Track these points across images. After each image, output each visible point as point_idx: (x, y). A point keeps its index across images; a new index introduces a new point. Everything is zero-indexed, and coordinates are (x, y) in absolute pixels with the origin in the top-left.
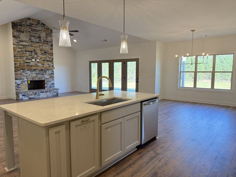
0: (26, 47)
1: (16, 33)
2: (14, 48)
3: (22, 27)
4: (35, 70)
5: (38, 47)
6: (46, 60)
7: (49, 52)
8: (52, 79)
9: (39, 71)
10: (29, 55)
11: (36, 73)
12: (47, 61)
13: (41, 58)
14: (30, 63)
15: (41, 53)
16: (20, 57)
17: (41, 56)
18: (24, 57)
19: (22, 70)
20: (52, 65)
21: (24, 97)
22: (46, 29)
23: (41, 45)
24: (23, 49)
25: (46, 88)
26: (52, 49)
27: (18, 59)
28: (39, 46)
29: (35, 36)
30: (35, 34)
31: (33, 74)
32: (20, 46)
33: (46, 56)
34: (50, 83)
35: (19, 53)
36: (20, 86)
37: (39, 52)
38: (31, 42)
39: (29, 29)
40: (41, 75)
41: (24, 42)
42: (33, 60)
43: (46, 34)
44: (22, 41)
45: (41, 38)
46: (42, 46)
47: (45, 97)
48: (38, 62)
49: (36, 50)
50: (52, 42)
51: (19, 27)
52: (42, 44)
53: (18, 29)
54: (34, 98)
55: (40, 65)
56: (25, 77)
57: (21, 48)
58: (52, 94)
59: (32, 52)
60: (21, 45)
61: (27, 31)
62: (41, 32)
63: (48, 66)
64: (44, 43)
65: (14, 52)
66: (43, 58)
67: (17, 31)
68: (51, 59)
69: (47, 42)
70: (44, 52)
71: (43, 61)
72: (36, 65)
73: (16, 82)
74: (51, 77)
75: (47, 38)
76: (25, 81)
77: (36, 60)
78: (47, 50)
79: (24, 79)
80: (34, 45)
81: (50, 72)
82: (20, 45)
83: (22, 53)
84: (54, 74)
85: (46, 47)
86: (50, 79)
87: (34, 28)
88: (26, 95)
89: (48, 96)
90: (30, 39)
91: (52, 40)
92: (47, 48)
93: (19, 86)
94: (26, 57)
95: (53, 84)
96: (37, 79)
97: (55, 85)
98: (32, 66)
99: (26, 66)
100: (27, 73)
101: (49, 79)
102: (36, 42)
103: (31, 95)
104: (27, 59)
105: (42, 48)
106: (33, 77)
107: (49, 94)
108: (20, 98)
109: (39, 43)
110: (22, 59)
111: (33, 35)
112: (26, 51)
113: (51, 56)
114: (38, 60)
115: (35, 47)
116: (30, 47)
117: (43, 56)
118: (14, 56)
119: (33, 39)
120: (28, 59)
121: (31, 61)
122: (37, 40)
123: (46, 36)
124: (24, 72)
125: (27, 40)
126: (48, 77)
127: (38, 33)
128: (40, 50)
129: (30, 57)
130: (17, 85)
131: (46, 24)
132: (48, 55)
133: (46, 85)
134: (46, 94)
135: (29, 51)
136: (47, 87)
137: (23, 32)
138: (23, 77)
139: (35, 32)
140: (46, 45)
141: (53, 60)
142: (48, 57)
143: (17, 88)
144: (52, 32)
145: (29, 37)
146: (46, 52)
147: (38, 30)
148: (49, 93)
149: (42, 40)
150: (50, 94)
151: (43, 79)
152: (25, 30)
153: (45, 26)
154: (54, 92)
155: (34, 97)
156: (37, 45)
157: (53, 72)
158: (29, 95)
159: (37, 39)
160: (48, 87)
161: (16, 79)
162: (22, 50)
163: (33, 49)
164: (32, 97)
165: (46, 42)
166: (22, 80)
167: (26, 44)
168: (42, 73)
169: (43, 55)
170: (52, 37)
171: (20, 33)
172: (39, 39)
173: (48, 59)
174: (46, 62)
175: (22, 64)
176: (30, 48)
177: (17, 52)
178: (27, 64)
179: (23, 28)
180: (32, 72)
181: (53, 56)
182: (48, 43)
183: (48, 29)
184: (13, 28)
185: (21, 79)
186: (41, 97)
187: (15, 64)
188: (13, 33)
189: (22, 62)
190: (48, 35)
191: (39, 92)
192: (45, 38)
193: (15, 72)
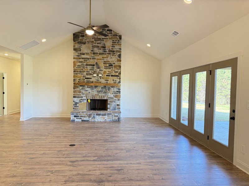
0: (87, 61)
1: (77, 45)
2: (74, 62)
3: (84, 37)
4: (96, 87)
5: (101, 59)
6: (110, 75)
7: (116, 64)
8: (117, 99)
9: (102, 88)
10: (90, 70)
11: (98, 91)
12: (112, 76)
13: (105, 72)
14: (91, 78)
15: (104, 67)
16: (80, 72)
17: (104, 70)
18: (84, 72)
19: (81, 87)
20: (119, 80)
21: (76, 118)
22: (113, 35)
23: (105, 56)
24: (84, 63)
25: (109, 110)
26: (120, 61)
27: (78, 75)
28: (103, 57)
29: (98, 47)
30: (99, 43)
31: (93, 91)
32: (81, 60)
33: (111, 70)
34: (113, 104)
35: (79, 68)
36: (78, 105)
37: (102, 65)
38: (94, 54)
39: (92, 39)
40: (103, 93)
41: (85, 54)
42: (95, 75)
43: (112, 42)
44: (84, 54)
45: (106, 48)
46: (106, 58)
47: (101, 121)
48: (101, 77)
49: (98, 63)
50: (120, 52)
51: (80, 38)
52: (108, 55)
53: (79, 41)
54: (87, 121)
55: (103, 81)
56: (85, 95)
57: (82, 62)
58: (112, 118)
59: (94, 65)
60: (82, 58)
61: (89, 42)
62: (106, 41)
63: (112, 82)
64: (110, 54)
65: (74, 67)
66: (107, 72)
67: (78, 42)
68: (117, 73)
69: (114, 52)
70: (109, 65)
71: (107, 76)
72: (98, 82)
73: (74, 100)
74: (116, 96)
75: (114, 47)
76: (84, 100)
77: (98, 75)
78: (113, 62)
79: (82, 97)
80: (96, 57)
81: (116, 90)
82: (80, 58)
83: (82, 67)
84: (120, 93)
85: (112, 58)
86: (115, 99)
87: (97, 37)
88: (78, 116)
89: (106, 120)
90: (92, 51)
91: (121, 49)
92: (114, 59)
93: (76, 105)
94: (87, 71)
95: (118, 105)
96: (98, 98)
97: (121, 107)
98: (93, 82)
99: (86, 82)
100: (87, 91)
101: (113, 98)
102: (100, 54)
103: (85, 117)
104: (87, 74)
105: (106, 60)
106: (94, 96)
107: (107, 118)
108: (71, 119)
109: (103, 54)
110: (82, 74)
111: (95, 46)
112: (87, 65)
113: (117, 69)
114: (100, 75)
115: (98, 59)
116: (92, 60)
117: (107, 70)
118: (74, 71)
119: (96, 50)
120: (89, 74)
121: (92, 76)
122: (101, 51)
123: (112, 44)
124: (84, 89)
125: (89, 52)
126: (112, 96)
127: (103, 42)
128: (104, 63)
129: (92, 72)
130: (75, 103)
131: (113, 30)
132: (113, 68)
133: (108, 106)
134: (104, 118)
135: (90, 65)
136: (109, 108)
137: (85, 44)
138: (82, 95)
139: (99, 42)
140: (112, 57)
141: (120, 74)
142: (114, 71)
143: (75, 107)
144: (121, 38)
145: (91, 48)
146: (112, 65)
147: (103, 39)
148: (107, 116)
149: (108, 51)
150: (109, 118)
151: (106, 99)
152: (87, 41)
153: (112, 32)
154: (114, 116)
155: (89, 119)
156: (101, 57)
157: (119, 89)
158: (82, 116)
159: (101, 49)
160: (111, 108)
161: (74, 97)
162: (82, 64)
163: (95, 62)
164: (85, 119)
165: (112, 52)
166: (80, 99)
167: (88, 57)
168: (104, 91)
169: (107, 68)
170: (121, 45)
171: (81, 45)
172: (103, 49)
173: (114, 74)
174: (110, 77)
175: (81, 80)
176: (92, 62)
177: (77, 66)
178: (87, 80)
179: (85, 39)
180: (93, 89)
181: (120, 69)
182: (114, 54)
183: (116, 35)
184: (74, 41)
185: (79, 97)
186: (96, 120)
187: (74, 80)
188: (74, 45)
189: (82, 78)
190: (115, 43)
191: (94, 114)
192: (111, 48)
193: (74, 89)
